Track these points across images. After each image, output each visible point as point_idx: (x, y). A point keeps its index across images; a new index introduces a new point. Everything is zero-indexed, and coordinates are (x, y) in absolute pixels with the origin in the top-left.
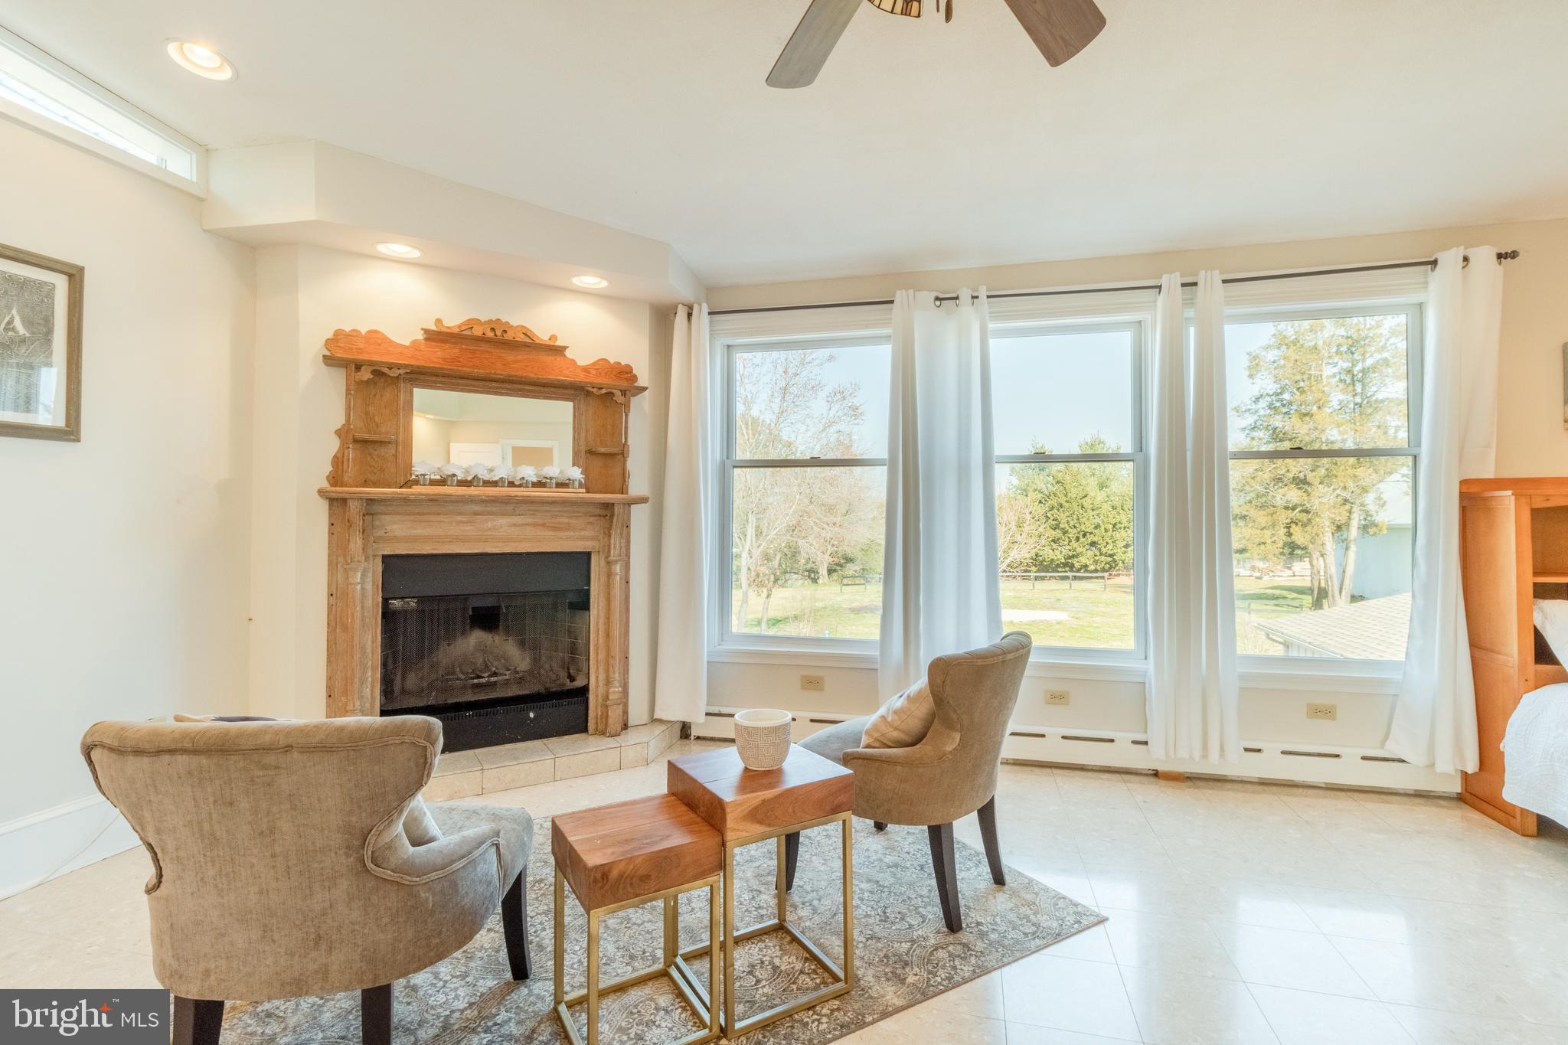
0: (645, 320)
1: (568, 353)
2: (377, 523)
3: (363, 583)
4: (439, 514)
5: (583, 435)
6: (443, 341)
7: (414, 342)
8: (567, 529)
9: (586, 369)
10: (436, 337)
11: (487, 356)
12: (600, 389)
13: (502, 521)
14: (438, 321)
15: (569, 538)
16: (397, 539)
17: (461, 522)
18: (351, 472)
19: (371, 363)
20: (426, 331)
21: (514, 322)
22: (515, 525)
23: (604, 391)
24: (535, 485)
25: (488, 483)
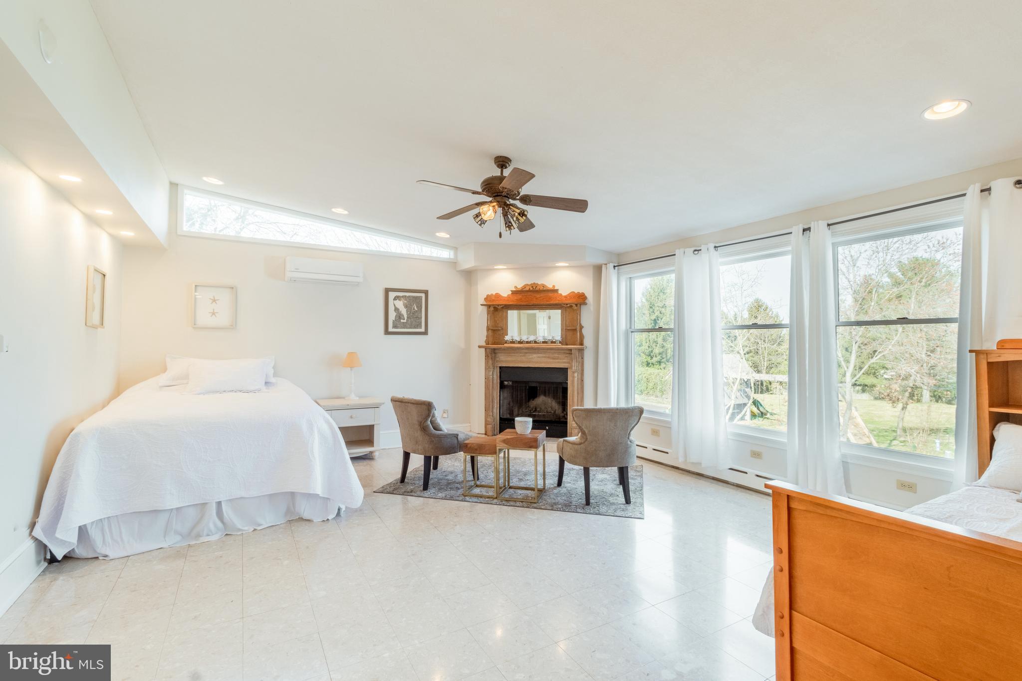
0: (591, 272)
1: (559, 292)
2: (497, 356)
3: (493, 375)
4: (514, 353)
5: (564, 322)
6: (517, 294)
7: (508, 295)
8: (557, 359)
9: (565, 297)
10: (515, 293)
11: (530, 296)
12: (567, 305)
13: (535, 356)
14: (516, 287)
15: (558, 362)
16: (502, 361)
17: (521, 356)
18: (491, 340)
19: (493, 305)
20: (512, 291)
21: (539, 283)
22: (539, 357)
23: (568, 305)
24: (544, 342)
25: (527, 342)
